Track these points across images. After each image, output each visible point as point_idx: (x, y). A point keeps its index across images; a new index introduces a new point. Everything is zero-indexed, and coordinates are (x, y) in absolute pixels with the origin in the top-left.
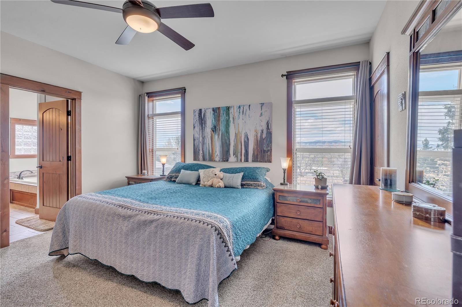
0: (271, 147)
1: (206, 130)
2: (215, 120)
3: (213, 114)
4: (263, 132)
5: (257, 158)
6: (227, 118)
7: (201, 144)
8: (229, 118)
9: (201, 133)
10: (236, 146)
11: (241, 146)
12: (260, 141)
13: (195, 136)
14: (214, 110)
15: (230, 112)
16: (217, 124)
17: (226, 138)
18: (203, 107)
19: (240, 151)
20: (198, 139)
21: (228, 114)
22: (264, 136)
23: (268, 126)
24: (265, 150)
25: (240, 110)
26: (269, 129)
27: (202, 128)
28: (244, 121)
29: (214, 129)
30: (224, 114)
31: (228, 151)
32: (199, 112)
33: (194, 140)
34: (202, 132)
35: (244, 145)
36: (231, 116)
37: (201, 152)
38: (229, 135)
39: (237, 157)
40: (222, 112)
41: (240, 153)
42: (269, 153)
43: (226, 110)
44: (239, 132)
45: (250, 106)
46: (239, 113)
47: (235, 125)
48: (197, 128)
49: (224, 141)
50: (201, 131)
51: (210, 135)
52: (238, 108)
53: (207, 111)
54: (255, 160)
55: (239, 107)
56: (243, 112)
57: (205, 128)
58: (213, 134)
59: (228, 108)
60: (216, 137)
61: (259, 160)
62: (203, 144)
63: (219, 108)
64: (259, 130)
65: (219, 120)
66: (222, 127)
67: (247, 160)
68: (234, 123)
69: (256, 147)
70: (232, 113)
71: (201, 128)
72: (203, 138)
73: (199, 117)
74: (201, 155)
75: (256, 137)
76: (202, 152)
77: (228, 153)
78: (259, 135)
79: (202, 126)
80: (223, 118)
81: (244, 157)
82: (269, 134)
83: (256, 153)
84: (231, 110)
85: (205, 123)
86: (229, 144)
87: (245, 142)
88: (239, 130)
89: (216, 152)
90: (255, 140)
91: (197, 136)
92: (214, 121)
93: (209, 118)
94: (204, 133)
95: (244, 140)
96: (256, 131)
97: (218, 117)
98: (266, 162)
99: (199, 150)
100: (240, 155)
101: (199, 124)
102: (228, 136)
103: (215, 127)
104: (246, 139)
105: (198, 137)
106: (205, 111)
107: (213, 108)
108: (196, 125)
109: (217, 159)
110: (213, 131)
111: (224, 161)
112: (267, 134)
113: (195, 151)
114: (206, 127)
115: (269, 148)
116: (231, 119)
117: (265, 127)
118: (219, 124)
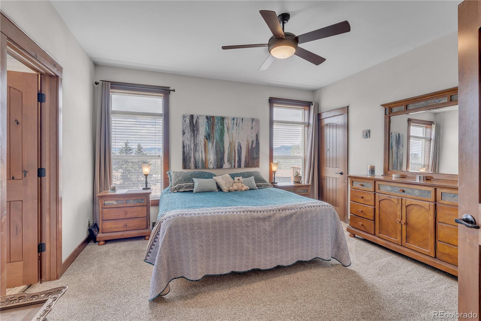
0: (259, 155)
1: (199, 137)
2: (209, 128)
3: (207, 122)
4: (253, 143)
5: (249, 164)
6: (221, 127)
7: (192, 151)
8: (224, 128)
9: (192, 140)
10: (230, 154)
11: (235, 154)
12: (250, 149)
13: (185, 143)
14: (207, 118)
15: (225, 122)
16: (211, 132)
17: (221, 146)
18: (195, 113)
19: (234, 158)
20: (188, 146)
21: (222, 124)
22: (254, 146)
23: (257, 138)
24: (255, 157)
25: (234, 122)
26: (258, 140)
27: (194, 135)
28: (237, 132)
29: (208, 137)
30: (218, 123)
31: (222, 159)
32: (190, 118)
33: (184, 147)
34: (194, 138)
35: (238, 153)
36: (225, 125)
37: (192, 160)
38: (223, 143)
39: (231, 163)
40: (216, 121)
41: (234, 160)
42: (258, 159)
43: (221, 119)
44: (233, 141)
45: (242, 119)
46: (233, 124)
47: (229, 135)
48: (188, 134)
49: (218, 148)
50: (192, 138)
51: (203, 143)
52: (232, 119)
53: (200, 118)
54: (247, 166)
55: (234, 119)
56: (237, 124)
57: (197, 135)
58: (207, 142)
59: (223, 119)
60: (210, 144)
61: (250, 165)
62: (195, 151)
63: (213, 117)
64: (250, 140)
65: (213, 129)
66: (217, 136)
67: (240, 166)
68: (228, 132)
69: (247, 154)
70: (227, 123)
71: (192, 135)
72: (196, 145)
73: (190, 123)
74: (193, 163)
75: (247, 146)
76: (194, 159)
77: (223, 160)
78: (250, 145)
79: (194, 132)
80: (217, 127)
81: (237, 164)
82: (258, 144)
83: (247, 160)
84: (226, 121)
85: (198, 130)
86: (224, 152)
87: (238, 150)
88: (233, 140)
89: (210, 159)
90: (247, 149)
91: (187, 142)
92: (207, 129)
93: (202, 126)
94: (197, 140)
95: (238, 148)
96: (247, 141)
97: (212, 125)
98: (255, 167)
99: (190, 158)
100: (234, 162)
101: (190, 130)
102: (222, 145)
103: (209, 135)
104: (239, 148)
105: (189, 143)
106: (197, 118)
107: (207, 116)
108: (186, 131)
109: (211, 166)
110: (207, 139)
111: (219, 168)
112: (256, 144)
113: (185, 159)
114: (199, 134)
115: (258, 156)
116: (226, 129)
117: (255, 139)
118: (213, 132)
